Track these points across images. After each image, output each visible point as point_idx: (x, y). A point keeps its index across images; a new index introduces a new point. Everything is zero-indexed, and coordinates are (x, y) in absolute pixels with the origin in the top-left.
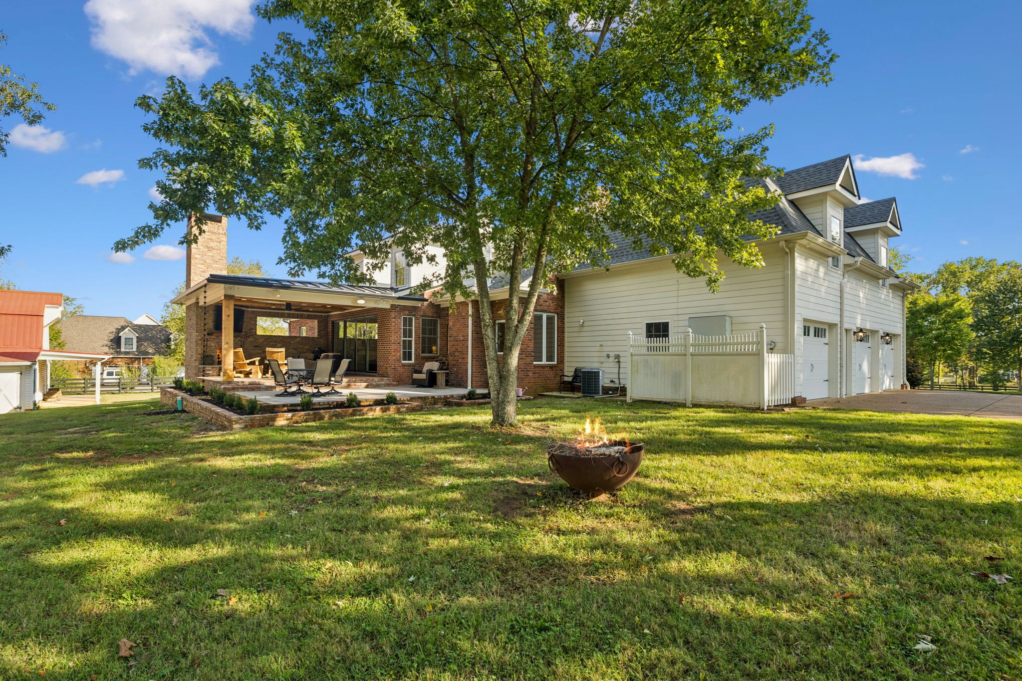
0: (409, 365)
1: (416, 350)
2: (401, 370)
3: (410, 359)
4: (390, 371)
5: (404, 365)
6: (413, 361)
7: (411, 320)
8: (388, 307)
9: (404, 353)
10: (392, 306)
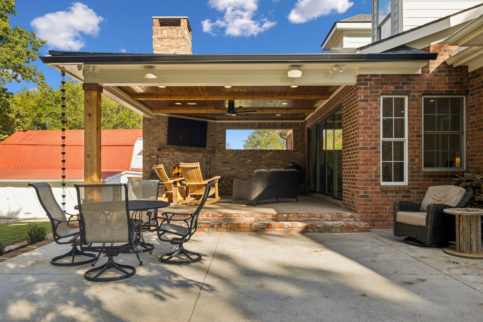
0: (397, 190)
1: (411, 160)
2: (379, 199)
3: (402, 180)
4: (359, 202)
5: (385, 190)
6: (405, 183)
7: (400, 103)
8: (352, 81)
9: (386, 168)
10: (360, 77)
